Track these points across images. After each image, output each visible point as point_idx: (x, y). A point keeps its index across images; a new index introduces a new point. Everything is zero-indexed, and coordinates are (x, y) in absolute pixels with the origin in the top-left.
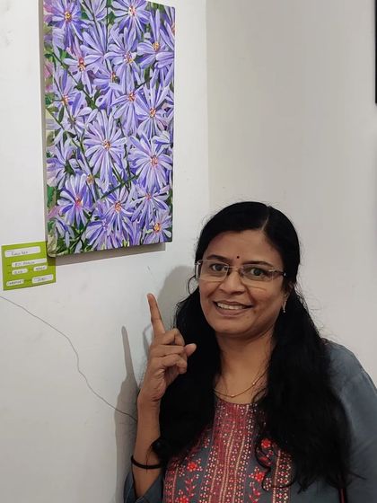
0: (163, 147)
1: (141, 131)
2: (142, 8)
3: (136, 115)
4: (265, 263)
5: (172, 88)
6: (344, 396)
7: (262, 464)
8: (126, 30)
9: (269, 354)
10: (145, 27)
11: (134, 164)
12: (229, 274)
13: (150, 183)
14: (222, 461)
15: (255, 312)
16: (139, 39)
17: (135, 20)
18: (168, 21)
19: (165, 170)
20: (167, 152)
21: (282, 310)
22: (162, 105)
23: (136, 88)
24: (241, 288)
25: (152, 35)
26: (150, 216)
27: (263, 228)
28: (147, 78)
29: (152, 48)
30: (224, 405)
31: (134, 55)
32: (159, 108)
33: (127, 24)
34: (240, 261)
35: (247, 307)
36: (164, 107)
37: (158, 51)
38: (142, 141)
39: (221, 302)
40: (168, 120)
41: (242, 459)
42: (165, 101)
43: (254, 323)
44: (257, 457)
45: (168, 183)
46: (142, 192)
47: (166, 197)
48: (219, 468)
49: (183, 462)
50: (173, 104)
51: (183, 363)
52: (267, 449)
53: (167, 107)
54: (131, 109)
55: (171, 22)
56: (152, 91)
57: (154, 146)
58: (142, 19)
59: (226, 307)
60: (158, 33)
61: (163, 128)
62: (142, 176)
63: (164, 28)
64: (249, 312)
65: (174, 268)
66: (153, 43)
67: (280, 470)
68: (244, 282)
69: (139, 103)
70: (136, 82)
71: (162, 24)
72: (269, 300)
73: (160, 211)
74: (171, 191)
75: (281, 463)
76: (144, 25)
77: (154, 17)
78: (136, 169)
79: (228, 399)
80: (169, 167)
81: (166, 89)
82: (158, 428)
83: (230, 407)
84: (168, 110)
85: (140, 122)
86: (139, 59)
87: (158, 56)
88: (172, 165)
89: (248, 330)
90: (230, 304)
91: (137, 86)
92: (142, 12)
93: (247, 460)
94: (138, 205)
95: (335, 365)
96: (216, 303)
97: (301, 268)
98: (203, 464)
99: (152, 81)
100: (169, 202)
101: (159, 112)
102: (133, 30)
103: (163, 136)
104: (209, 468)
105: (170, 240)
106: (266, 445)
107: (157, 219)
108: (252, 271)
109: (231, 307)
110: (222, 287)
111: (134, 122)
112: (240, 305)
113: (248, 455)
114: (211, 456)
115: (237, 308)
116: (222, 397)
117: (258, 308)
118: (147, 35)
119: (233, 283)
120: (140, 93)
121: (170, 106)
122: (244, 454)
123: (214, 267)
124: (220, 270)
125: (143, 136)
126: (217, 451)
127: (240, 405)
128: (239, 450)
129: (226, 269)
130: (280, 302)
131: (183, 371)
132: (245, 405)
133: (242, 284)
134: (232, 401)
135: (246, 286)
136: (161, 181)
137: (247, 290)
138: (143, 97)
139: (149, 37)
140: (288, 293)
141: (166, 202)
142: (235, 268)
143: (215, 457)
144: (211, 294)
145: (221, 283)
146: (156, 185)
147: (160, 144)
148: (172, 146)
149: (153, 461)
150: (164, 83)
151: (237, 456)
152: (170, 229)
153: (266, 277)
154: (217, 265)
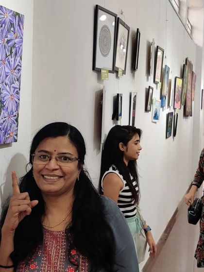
0: (16, 90)
1: (7, 81)
2: (11, 14)
3: (6, 72)
4: (70, 154)
5: (21, 59)
6: (112, 225)
7: (72, 264)
8: (3, 25)
9: (72, 204)
10: (12, 25)
11: (4, 99)
12: (50, 160)
13: (9, 110)
14: (50, 263)
15: (65, 180)
16: (9, 31)
17: (7, 21)
18: (21, 22)
19: (16, 102)
20: (17, 93)
21: (77, 179)
22: (17, 67)
23: (6, 57)
24: (57, 167)
25: (14, 30)
26: (9, 128)
27: (68, 135)
28: (11, 53)
29: (14, 36)
30: (48, 232)
31: (6, 39)
32: (15, 69)
33: (4, 23)
34: (56, 153)
35: (61, 177)
36: (17, 69)
37: (16, 38)
38: (7, 86)
39: (46, 175)
40: (19, 75)
41: (60, 261)
42: (18, 65)
43: (64, 186)
44: (69, 260)
45: (17, 110)
46: (6, 115)
47: (16, 117)
48: (48, 267)
49: (27, 264)
50: (21, 67)
51: (30, 209)
52: (74, 255)
53: (18, 68)
54: (4, 68)
55: (22, 23)
56: (13, 59)
57: (12, 89)
58: (10, 20)
59: (49, 178)
60: (17, 28)
61: (16, 80)
62: (6, 106)
63: (19, 26)
64: (62, 180)
65: (15, 154)
66: (14, 33)
67: (82, 266)
68: (58, 164)
69: (7, 66)
70: (6, 54)
71: (19, 23)
72: (72, 173)
73: (13, 125)
74: (18, 114)
75: (83, 262)
76: (11, 23)
77: (15, 19)
78: (4, 102)
79: (50, 229)
80: (18, 101)
81: (19, 58)
82: (13, 246)
83: (51, 233)
84: (19, 70)
85: (7, 76)
86: (8, 42)
87: (16, 41)
88: (19, 100)
89: (61, 189)
90: (51, 176)
91: (7, 56)
92: (10, 16)
93: (63, 262)
94: (4, 122)
95: (107, 208)
96: (43, 176)
97: (86, 157)
98: (39, 265)
99: (13, 54)
100: (17, 120)
101: (15, 71)
102: (6, 26)
103: (16, 84)
104: (42, 267)
105: (16, 141)
106: (73, 253)
107: (11, 129)
108: (63, 158)
109: (52, 178)
110: (47, 167)
111: (4, 76)
112: (57, 176)
113: (64, 259)
114: (43, 260)
115: (55, 178)
116: (46, 228)
117: (66, 177)
118: (12, 29)
119: (53, 164)
120: (8, 60)
121: (20, 68)
122: (61, 258)
123: (42, 157)
124: (45, 158)
125: (8, 84)
126: (46, 257)
127: (57, 232)
128: (58, 256)
129: (48, 157)
130: (76, 175)
131: (28, 214)
132: (60, 232)
133: (58, 165)
134: (52, 230)
135: (60, 166)
136: (14, 109)
137: (61, 168)
138: (9, 62)
139: (13, 30)
140: (80, 170)
141: (15, 120)
142: (54, 157)
143: (45, 260)
144: (40, 171)
145: (46, 165)
146: (12, 111)
147: (15, 88)
148: (20, 90)
149: (10, 264)
150: (18, 55)
151: (58, 259)
152: (16, 135)
153: (70, 161)
154: (43, 156)
